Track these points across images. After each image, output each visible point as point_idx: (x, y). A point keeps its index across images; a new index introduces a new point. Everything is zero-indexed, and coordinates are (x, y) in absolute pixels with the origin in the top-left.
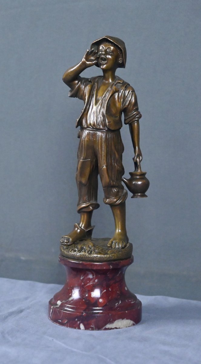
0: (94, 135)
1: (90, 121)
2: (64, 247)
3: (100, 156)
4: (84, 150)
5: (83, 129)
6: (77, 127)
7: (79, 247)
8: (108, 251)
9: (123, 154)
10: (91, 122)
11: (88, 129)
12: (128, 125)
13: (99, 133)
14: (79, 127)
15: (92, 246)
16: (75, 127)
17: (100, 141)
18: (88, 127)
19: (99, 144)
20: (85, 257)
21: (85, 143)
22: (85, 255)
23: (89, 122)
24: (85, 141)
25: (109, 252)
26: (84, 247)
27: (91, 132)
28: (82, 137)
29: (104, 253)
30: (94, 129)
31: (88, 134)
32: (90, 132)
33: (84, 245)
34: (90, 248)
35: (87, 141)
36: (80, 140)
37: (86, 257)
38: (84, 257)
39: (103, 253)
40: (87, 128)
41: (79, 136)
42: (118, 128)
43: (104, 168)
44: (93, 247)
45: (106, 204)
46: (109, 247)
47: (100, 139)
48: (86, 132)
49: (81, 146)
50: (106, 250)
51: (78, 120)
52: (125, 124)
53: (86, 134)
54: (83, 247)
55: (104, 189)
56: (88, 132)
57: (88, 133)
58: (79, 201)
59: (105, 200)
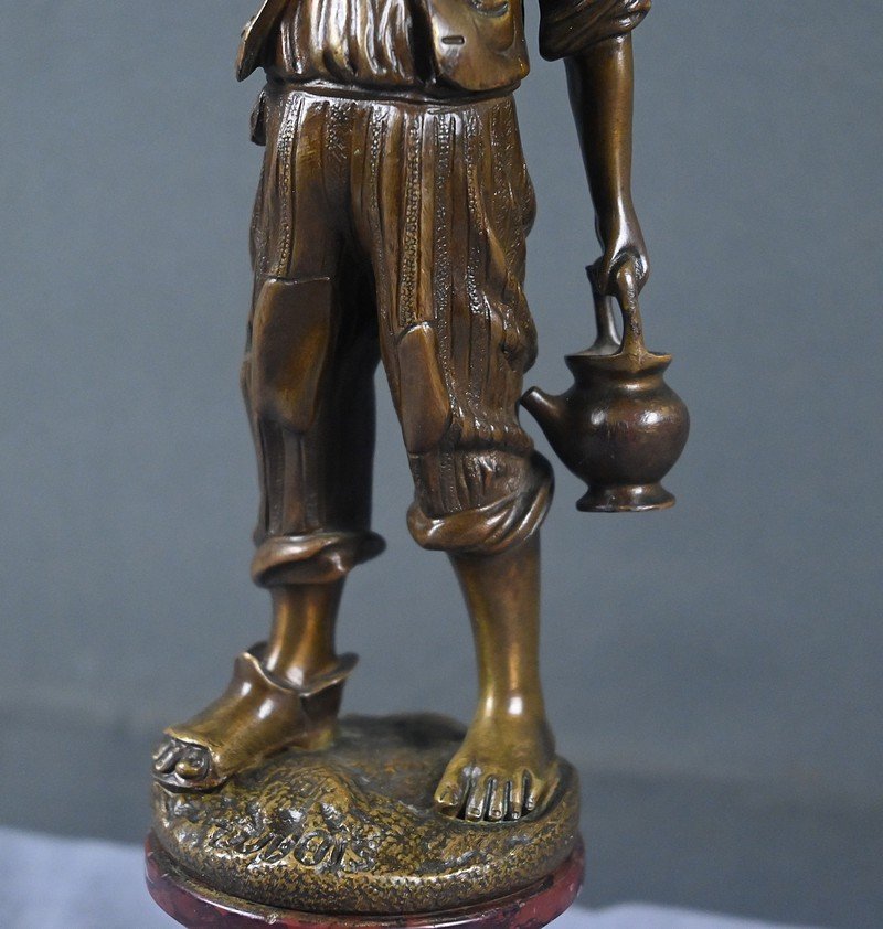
0: (354, 122)
1: (326, 31)
2: (175, 801)
3: (393, 259)
4: (288, 219)
5: (280, 85)
6: (243, 74)
7: (263, 808)
8: (443, 844)
9: (529, 241)
10: (335, 40)
11: (313, 84)
12: (561, 61)
13: (384, 109)
14: (259, 76)
15: (346, 809)
16: (234, 73)
17: (387, 162)
18: (311, 74)
19: (386, 180)
20: (298, 888)
21: (297, 178)
22: (300, 878)
23: (320, 39)
24: (293, 166)
25: (447, 858)
26: (296, 815)
27: (333, 102)
28: (275, 133)
29: (417, 858)
30: (354, 88)
31: (317, 118)
32: (327, 103)
33: (294, 796)
34: (332, 827)
35: (309, 162)
36: (268, 155)
37: (303, 887)
38: (291, 887)
39: (408, 859)
40: (309, 80)
41: (261, 131)
42: (504, 77)
43: (419, 333)
44: (349, 819)
45: (431, 546)
46: (446, 809)
47: (388, 149)
48: (301, 105)
49: (268, 195)
50: (428, 838)
51: (249, 27)
52: (548, 53)
53: (302, 119)
54: (286, 815)
55: (412, 464)
56: (317, 104)
57: (311, 110)
58: (266, 520)
59: (419, 525)
